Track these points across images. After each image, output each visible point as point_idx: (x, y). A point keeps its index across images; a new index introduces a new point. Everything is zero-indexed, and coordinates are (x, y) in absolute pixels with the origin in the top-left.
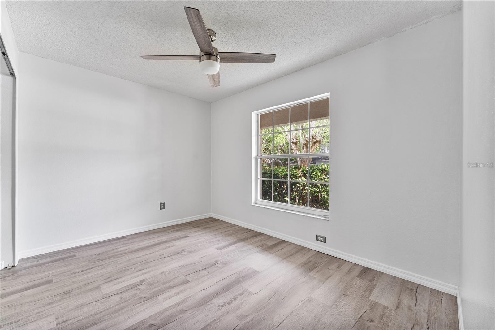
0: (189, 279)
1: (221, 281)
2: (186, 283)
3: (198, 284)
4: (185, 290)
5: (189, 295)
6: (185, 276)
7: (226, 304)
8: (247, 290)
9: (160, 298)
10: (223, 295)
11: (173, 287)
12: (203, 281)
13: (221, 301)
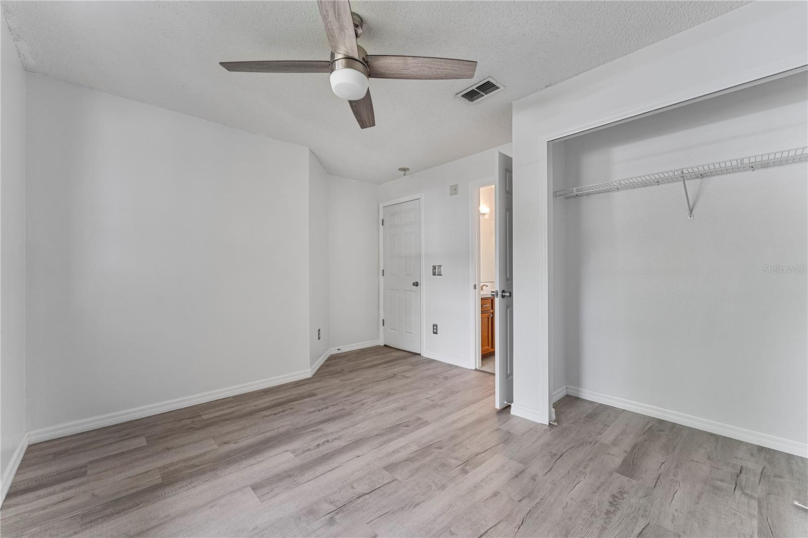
0: (385, 473)
1: (330, 469)
2: (388, 466)
3: (368, 464)
4: (386, 456)
5: (378, 450)
6: (396, 479)
7: (331, 441)
8: (295, 456)
9: (414, 448)
10: (333, 449)
11: (406, 460)
12: (361, 469)
13: (337, 443)
